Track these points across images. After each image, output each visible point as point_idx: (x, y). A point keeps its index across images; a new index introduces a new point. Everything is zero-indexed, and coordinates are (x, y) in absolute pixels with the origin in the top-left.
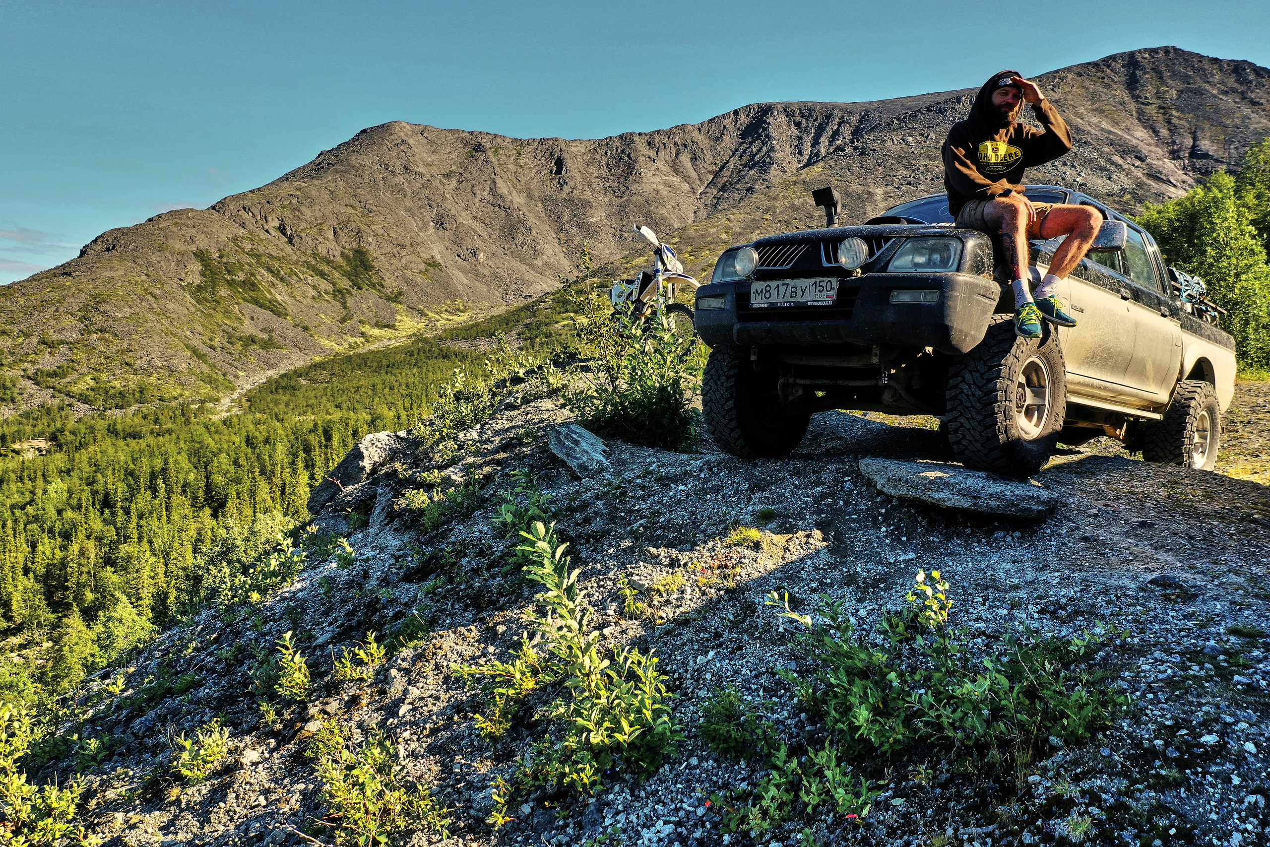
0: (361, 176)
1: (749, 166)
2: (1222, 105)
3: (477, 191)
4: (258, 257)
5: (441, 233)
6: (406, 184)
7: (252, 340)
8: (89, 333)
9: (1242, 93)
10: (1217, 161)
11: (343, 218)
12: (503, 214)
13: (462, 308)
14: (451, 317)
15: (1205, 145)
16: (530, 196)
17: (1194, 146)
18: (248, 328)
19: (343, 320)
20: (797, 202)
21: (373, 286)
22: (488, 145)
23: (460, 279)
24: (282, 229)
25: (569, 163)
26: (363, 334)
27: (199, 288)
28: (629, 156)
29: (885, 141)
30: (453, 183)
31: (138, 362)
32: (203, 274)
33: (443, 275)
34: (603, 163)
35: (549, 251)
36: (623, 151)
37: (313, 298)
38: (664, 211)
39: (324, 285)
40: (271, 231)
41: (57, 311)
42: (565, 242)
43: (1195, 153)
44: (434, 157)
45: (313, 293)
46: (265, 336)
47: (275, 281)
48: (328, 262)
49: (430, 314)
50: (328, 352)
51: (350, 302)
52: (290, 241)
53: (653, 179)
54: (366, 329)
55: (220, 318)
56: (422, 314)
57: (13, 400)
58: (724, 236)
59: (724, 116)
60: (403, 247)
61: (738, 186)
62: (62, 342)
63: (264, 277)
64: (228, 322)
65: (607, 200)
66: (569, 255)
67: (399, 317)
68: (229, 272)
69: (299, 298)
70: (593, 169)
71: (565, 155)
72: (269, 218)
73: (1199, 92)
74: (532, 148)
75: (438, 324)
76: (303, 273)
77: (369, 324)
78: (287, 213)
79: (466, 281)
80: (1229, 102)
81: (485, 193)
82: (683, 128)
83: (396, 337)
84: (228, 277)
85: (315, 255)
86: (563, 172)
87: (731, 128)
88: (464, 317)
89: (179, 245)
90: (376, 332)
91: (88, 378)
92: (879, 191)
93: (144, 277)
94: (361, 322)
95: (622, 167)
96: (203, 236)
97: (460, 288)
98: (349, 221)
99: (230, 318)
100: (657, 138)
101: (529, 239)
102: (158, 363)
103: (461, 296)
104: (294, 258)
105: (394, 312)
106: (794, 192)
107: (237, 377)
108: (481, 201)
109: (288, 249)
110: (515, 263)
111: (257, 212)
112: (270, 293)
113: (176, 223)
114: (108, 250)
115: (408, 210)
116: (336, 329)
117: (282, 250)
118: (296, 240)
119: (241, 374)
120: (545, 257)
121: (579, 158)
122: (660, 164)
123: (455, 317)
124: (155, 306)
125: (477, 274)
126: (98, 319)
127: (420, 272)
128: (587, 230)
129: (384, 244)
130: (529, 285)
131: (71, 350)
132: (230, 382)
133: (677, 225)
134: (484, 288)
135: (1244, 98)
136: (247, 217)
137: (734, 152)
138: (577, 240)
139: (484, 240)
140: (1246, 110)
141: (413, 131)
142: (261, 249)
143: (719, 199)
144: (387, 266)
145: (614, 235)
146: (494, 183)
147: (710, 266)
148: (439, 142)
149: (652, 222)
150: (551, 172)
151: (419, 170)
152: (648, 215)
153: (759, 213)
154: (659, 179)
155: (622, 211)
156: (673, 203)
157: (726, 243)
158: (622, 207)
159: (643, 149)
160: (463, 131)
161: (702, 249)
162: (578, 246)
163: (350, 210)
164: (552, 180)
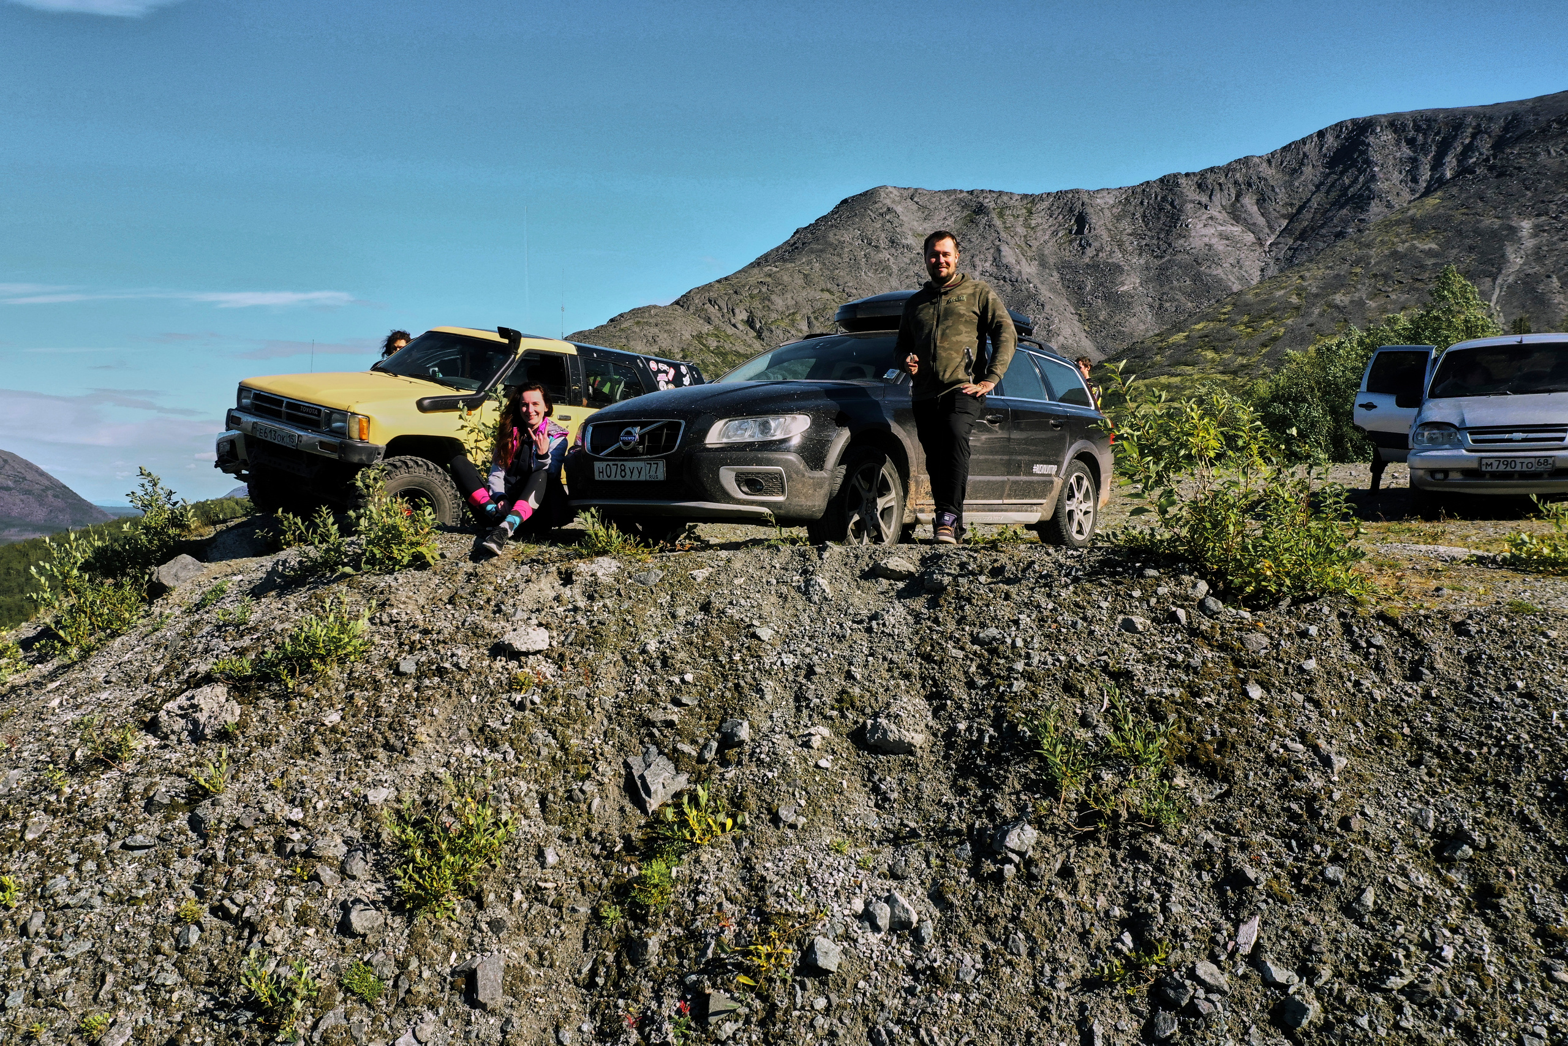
0: (839, 255)
1: (1338, 204)
3: (978, 263)
4: (724, 355)
6: (892, 260)
11: (818, 305)
12: (1009, 288)
16: (1043, 264)
20: (1401, 248)
22: (992, 205)
24: (750, 323)
25: (1095, 220)
28: (1172, 204)
29: (1537, 154)
34: (1138, 215)
35: (1066, 331)
36: (1164, 199)
38: (1218, 272)
40: (740, 326)
42: (1088, 319)
44: (925, 225)
52: (759, 336)
53: (1204, 231)
58: (1294, 300)
59: (1304, 141)
61: (1324, 231)
65: (1142, 261)
66: (1092, 334)
70: (1125, 225)
71: (1089, 210)
72: (737, 311)
74: (1046, 204)
78: (756, 304)
81: (988, 264)
82: (1246, 161)
86: (1086, 231)
87: (1313, 155)
89: (640, 347)
92: (1526, 226)
95: (1163, 219)
96: (666, 335)
98: (825, 309)
100: (1210, 178)
101: (1041, 318)
106: (1398, 235)
109: (757, 344)
111: (724, 306)
113: (638, 323)
117: (750, 346)
118: (766, 334)
120: (1061, 339)
121: (1107, 213)
122: (1214, 211)
128: (1118, 302)
133: (1236, 287)
136: (712, 310)
137: (1318, 187)
138: (1103, 316)
141: (901, 196)
142: (728, 346)
143: (1296, 250)
145: (1151, 306)
146: (999, 251)
147: (1275, 339)
148: (932, 207)
149: (1203, 287)
150: (1070, 232)
151: (909, 242)
152: (1197, 278)
153: (1346, 266)
154: (1213, 231)
155: (1161, 276)
156: (1232, 260)
157: (1297, 308)
158: (1162, 269)
159: (1191, 193)
160: (961, 191)
161: (1261, 318)
162: (1105, 323)
163: (827, 295)
164: (1071, 242)
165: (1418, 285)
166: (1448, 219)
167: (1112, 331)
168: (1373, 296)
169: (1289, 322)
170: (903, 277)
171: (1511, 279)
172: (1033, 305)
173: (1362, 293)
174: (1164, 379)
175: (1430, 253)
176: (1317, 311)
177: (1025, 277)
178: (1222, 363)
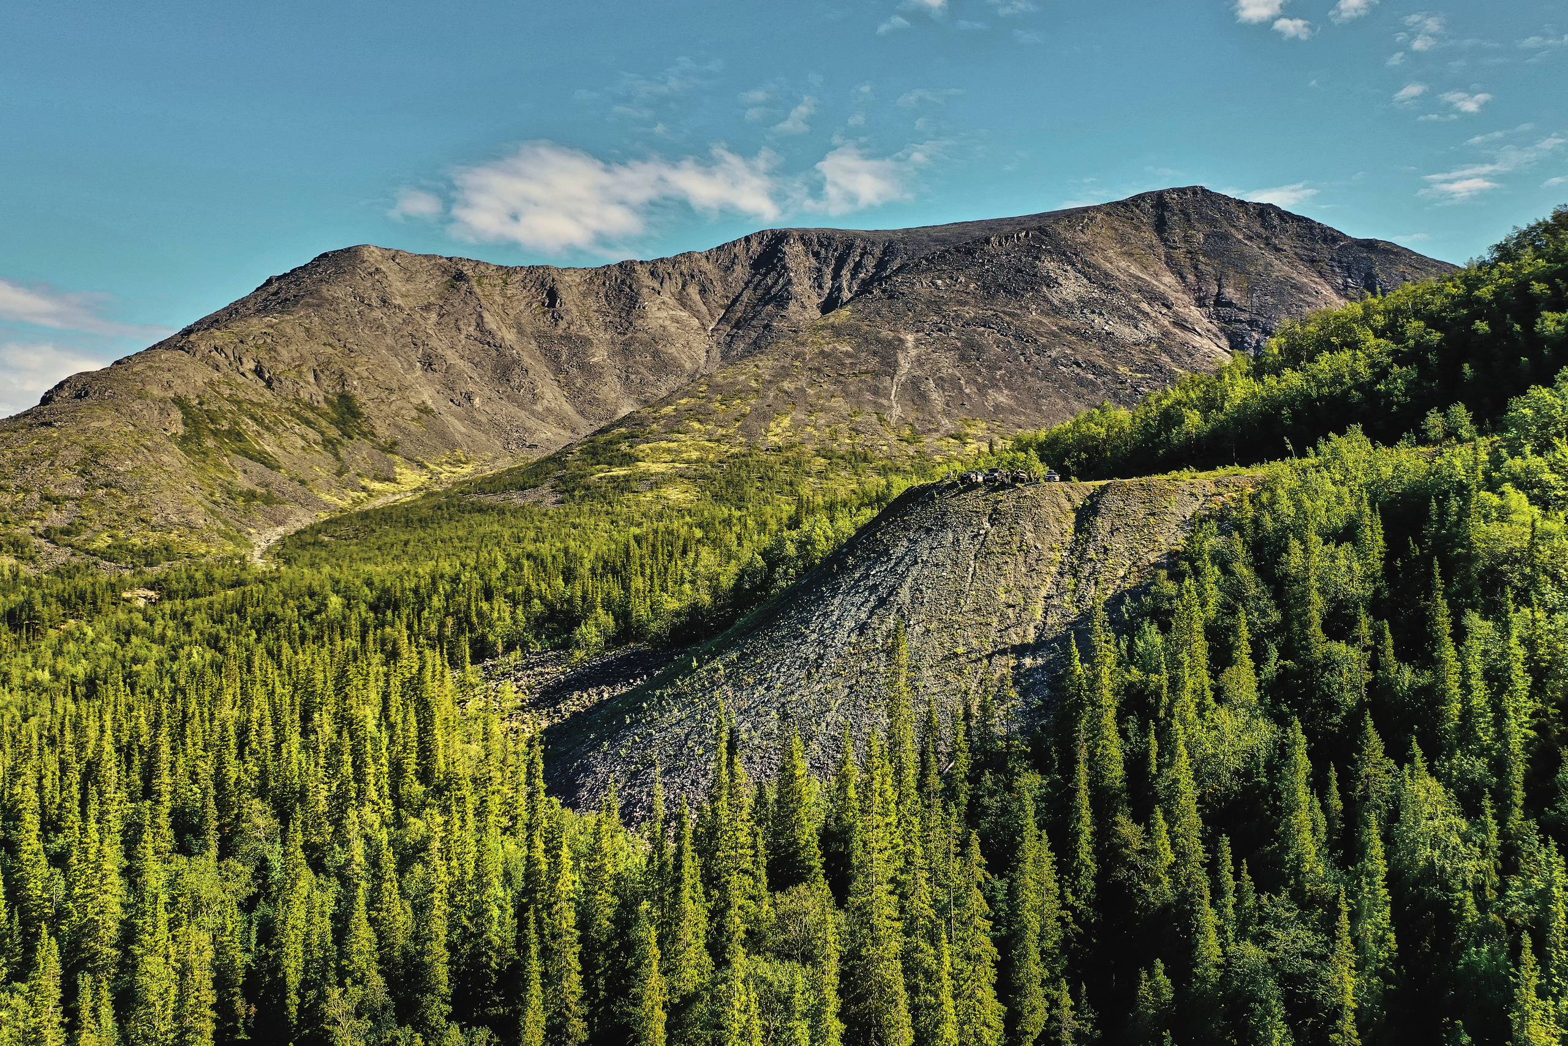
0: (335, 311)
1: (765, 300)
2: (1246, 250)
3: (462, 327)
4: (238, 403)
5: (430, 375)
6: (385, 319)
7: (250, 496)
8: (94, 488)
9: (1267, 238)
10: (1240, 309)
11: (322, 358)
12: (494, 353)
13: (463, 459)
14: (454, 470)
15: (1230, 293)
16: (521, 332)
17: (1219, 294)
18: (243, 482)
19: (339, 474)
20: (827, 348)
21: (364, 435)
22: (470, 273)
23: (457, 427)
24: (259, 372)
25: (563, 294)
26: (364, 489)
27: (185, 438)
28: (630, 287)
29: (914, 284)
30: (433, 317)
31: (154, 519)
32: (185, 424)
33: (438, 422)
34: (601, 294)
35: (549, 395)
36: (623, 282)
37: (303, 448)
38: (673, 350)
39: (312, 434)
40: (247, 374)
41: (52, 464)
42: (566, 385)
43: (1219, 302)
44: (408, 287)
45: (301, 443)
46: (263, 491)
47: (262, 431)
48: (313, 409)
49: (431, 466)
50: (332, 508)
51: (343, 453)
52: (269, 384)
53: (659, 314)
54: (365, 482)
55: (212, 472)
56: (422, 466)
57: (32, 558)
58: (753, 384)
59: (734, 244)
60: (391, 391)
61: (754, 323)
62: (67, 498)
63: (249, 426)
64: (221, 476)
65: (608, 337)
66: (572, 398)
67: (398, 470)
68: (212, 421)
69: (289, 449)
70: (590, 301)
71: (559, 286)
72: (244, 360)
73: (1225, 237)
74: (520, 277)
75: (442, 476)
76: (289, 421)
77: (368, 477)
78: (262, 354)
79: (463, 430)
80: (1253, 248)
81: (471, 329)
82: (689, 255)
83: (400, 492)
84: (212, 427)
85: (297, 401)
86: (557, 305)
87: (742, 256)
88: (468, 469)
89: (156, 391)
90: (377, 486)
91: (104, 535)
92: (910, 338)
93: (131, 428)
94: (358, 475)
95: (623, 300)
96: (180, 381)
97: (458, 437)
98: (329, 363)
99: (222, 472)
100: (661, 268)
101: (526, 382)
102: (175, 519)
103: (461, 447)
104: (276, 405)
105: (392, 465)
106: (823, 338)
107: (249, 534)
108: (468, 337)
109: (268, 393)
110: (513, 409)
111: (230, 353)
112: (258, 444)
113: (150, 367)
114: (78, 396)
115: (390, 348)
116: (333, 483)
117: (262, 395)
118: (275, 384)
119: (252, 531)
120: (545, 401)
121: (574, 289)
122: (665, 297)
123: (459, 469)
124: (151, 459)
125: (475, 422)
126: (99, 473)
127: (413, 419)
128: (586, 368)
129: (371, 388)
130: (532, 434)
131: (78, 506)
132: (246, 540)
133: (688, 365)
134: (484, 437)
135: (1267, 244)
136: (220, 358)
137: (747, 284)
138: (579, 383)
139: (476, 383)
140: (1270, 256)
141: (383, 256)
142: (241, 395)
143: (733, 336)
144: (376, 411)
145: (619, 377)
146: (481, 316)
147: (743, 415)
148: (413, 269)
149: (663, 365)
150: (543, 304)
151: (397, 302)
152: (656, 354)
153: (788, 360)
154: (665, 314)
155: (626, 350)
156: (682, 341)
157: (757, 391)
158: (626, 345)
159: (647, 281)
160: (441, 257)
161: (732, 398)
162: (581, 389)
163: (329, 350)
164: (544, 313)
165: (841, 378)
166: (858, 329)
167: (588, 397)
168: (812, 383)
169: (753, 402)
170: (398, 337)
171: (903, 379)
172: (517, 370)
173: (803, 382)
174: (664, 444)
175: (847, 354)
176: (772, 395)
177: (508, 344)
178: (707, 432)
